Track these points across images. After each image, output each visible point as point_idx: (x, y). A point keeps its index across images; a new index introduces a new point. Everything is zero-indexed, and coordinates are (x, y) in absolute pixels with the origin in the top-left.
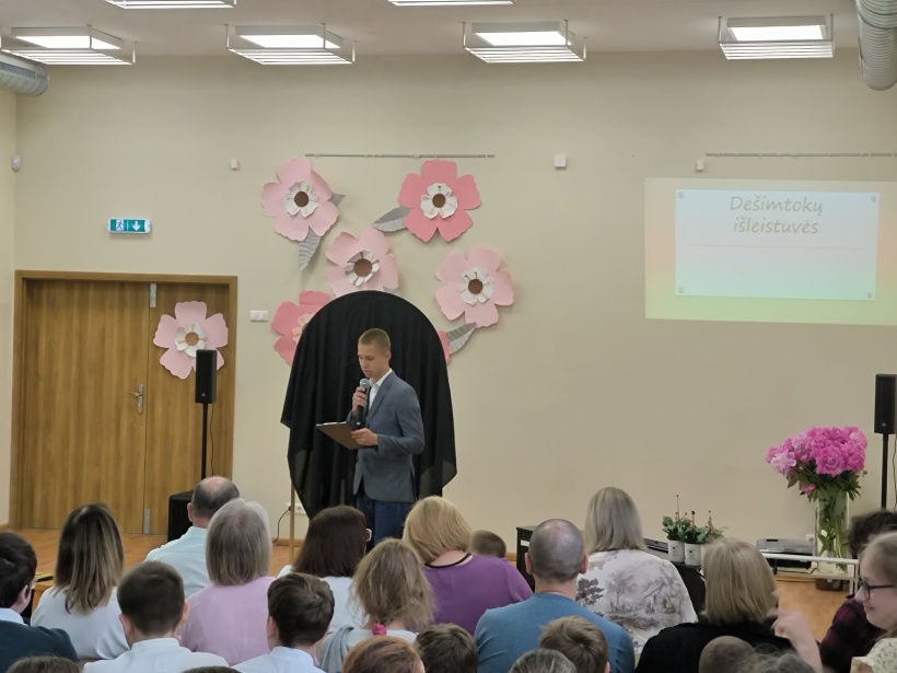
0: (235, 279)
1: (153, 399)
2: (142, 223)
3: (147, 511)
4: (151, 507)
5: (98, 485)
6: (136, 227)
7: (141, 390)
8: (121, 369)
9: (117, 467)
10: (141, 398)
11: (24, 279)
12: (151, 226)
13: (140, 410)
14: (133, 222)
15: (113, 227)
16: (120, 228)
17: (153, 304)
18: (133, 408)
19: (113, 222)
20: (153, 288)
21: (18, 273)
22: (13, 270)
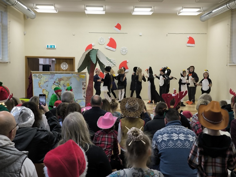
0: (75, 57)
2: (54, 46)
6: (53, 47)
11: (27, 58)
12: (56, 47)
14: (52, 46)
15: (48, 47)
16: (49, 47)
19: (48, 46)
22: (25, 56)
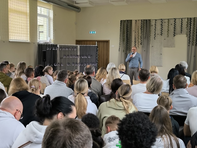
0: (109, 40)
6: (94, 33)
12: (96, 32)
15: (90, 33)
16: (91, 33)
19: (90, 32)
20: (96, 42)
21: (76, 40)
22: (75, 39)
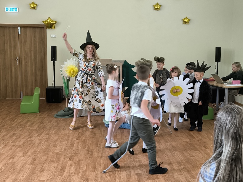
1: (21, 61)
2: (16, 9)
3: (22, 92)
4: (23, 91)
5: (6, 85)
6: (14, 10)
7: (17, 58)
8: (11, 52)
9: (11, 80)
10: (17, 61)
12: (19, 10)
13: (18, 64)
14: (13, 8)
15: (7, 10)
16: (9, 10)
17: (20, 33)
18: (15, 64)
19: (7, 8)
